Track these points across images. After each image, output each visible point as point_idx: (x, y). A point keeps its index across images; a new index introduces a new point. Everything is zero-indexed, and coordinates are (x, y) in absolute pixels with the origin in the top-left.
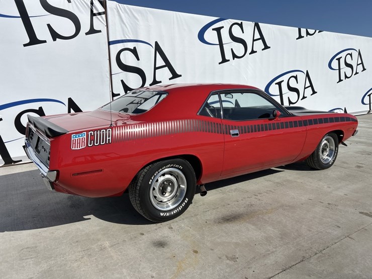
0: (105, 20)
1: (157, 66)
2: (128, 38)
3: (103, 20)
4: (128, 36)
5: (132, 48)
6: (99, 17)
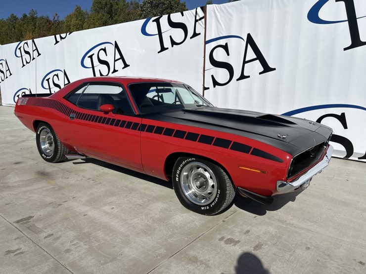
0: (204, 23)
1: (246, 60)
2: (221, 36)
3: (203, 24)
4: (221, 33)
5: (224, 44)
6: (199, 22)
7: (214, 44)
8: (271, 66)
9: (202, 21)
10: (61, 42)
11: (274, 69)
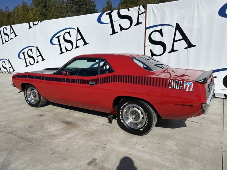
1: (176, 40)
2: (157, 24)
3: (144, 16)
4: (157, 22)
5: (160, 30)
6: (141, 15)
7: (152, 30)
8: (193, 43)
9: (143, 15)
10: (34, 28)
11: (195, 46)
